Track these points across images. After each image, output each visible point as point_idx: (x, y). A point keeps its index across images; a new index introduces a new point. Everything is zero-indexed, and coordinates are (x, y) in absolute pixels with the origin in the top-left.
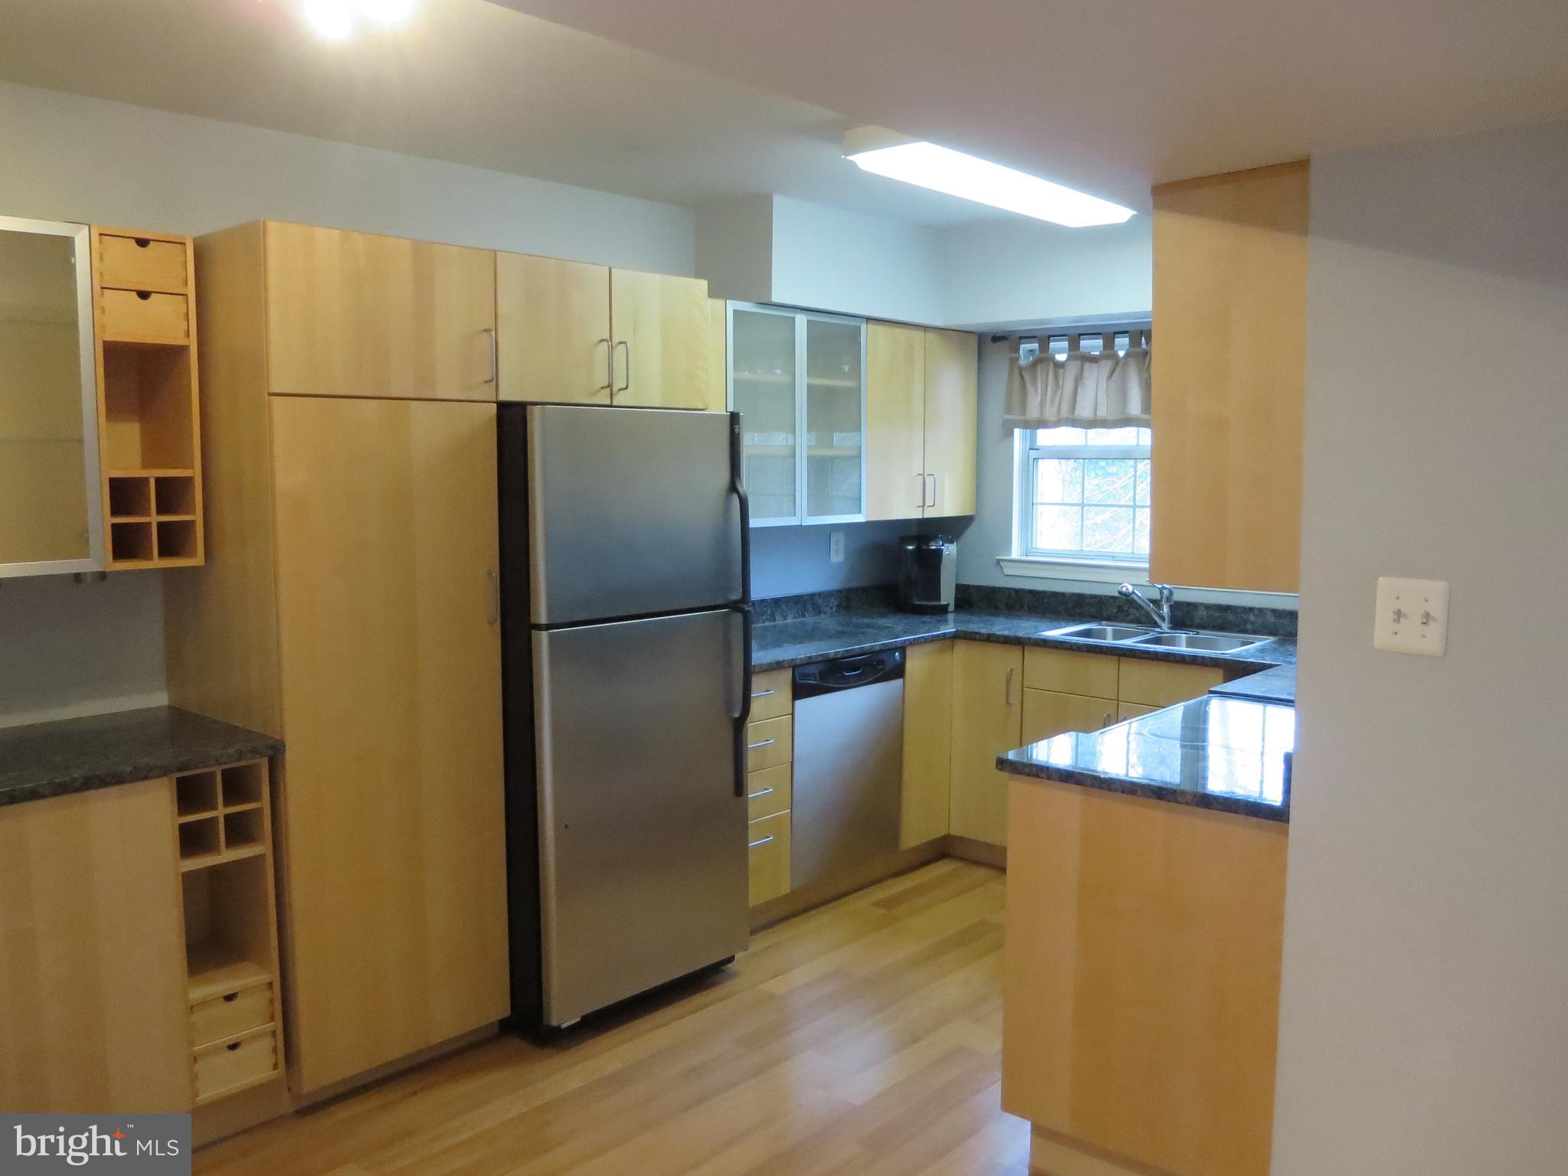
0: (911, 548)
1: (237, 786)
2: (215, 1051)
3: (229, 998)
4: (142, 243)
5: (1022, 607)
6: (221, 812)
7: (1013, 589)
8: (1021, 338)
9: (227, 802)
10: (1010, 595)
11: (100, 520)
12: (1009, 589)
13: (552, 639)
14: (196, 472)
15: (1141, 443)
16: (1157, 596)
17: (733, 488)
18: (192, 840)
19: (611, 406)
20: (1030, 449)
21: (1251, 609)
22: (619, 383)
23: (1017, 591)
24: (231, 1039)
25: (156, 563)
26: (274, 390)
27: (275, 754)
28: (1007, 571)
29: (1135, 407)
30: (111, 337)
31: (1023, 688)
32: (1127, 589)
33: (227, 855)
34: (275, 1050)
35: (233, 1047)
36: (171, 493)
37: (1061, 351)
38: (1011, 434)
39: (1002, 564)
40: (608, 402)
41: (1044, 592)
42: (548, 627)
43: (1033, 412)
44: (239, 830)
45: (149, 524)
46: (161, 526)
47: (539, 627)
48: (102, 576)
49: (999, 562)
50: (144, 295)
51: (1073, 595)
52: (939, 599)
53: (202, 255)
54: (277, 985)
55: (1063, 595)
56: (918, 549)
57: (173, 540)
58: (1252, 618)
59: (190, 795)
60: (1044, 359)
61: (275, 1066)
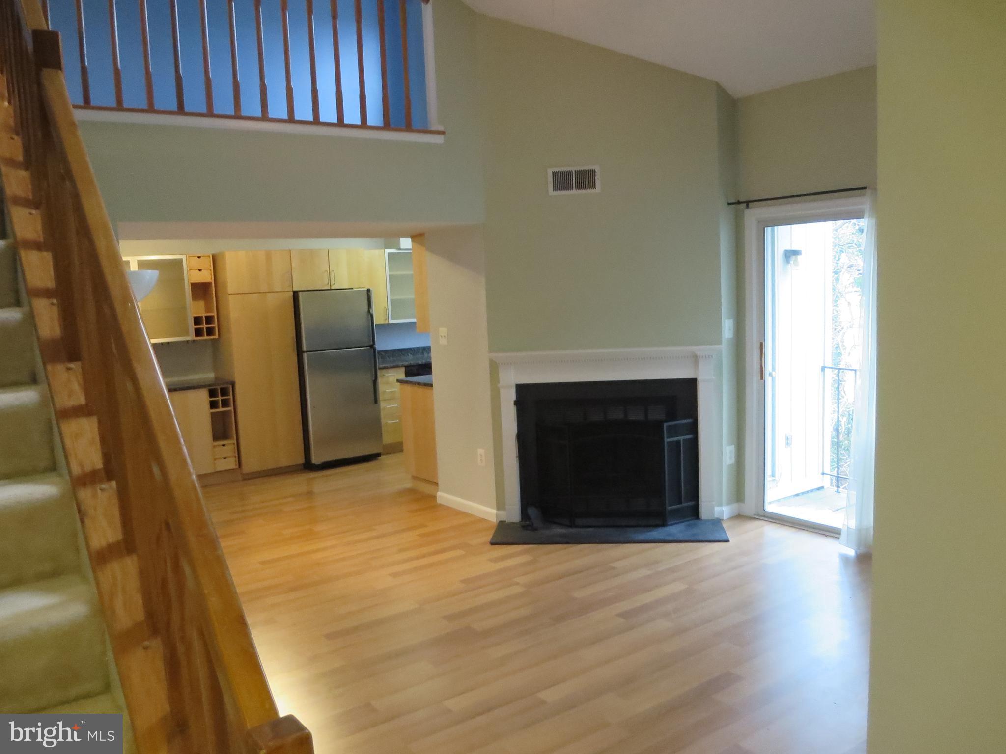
1: (224, 392)
2: (220, 458)
3: (224, 445)
4: (199, 257)
6: (220, 398)
9: (222, 396)
11: (192, 327)
13: (308, 356)
14: (215, 314)
17: (369, 311)
18: (213, 405)
19: (331, 290)
22: (332, 282)
24: (225, 456)
25: (206, 337)
26: (229, 293)
27: (233, 384)
30: (192, 282)
33: (221, 409)
34: (236, 461)
35: (225, 458)
36: (209, 320)
40: (329, 288)
42: (307, 352)
44: (225, 403)
45: (203, 328)
46: (207, 328)
47: (304, 352)
48: (193, 341)
50: (200, 270)
53: (214, 258)
54: (236, 444)
57: (210, 332)
59: (212, 393)
61: (236, 465)
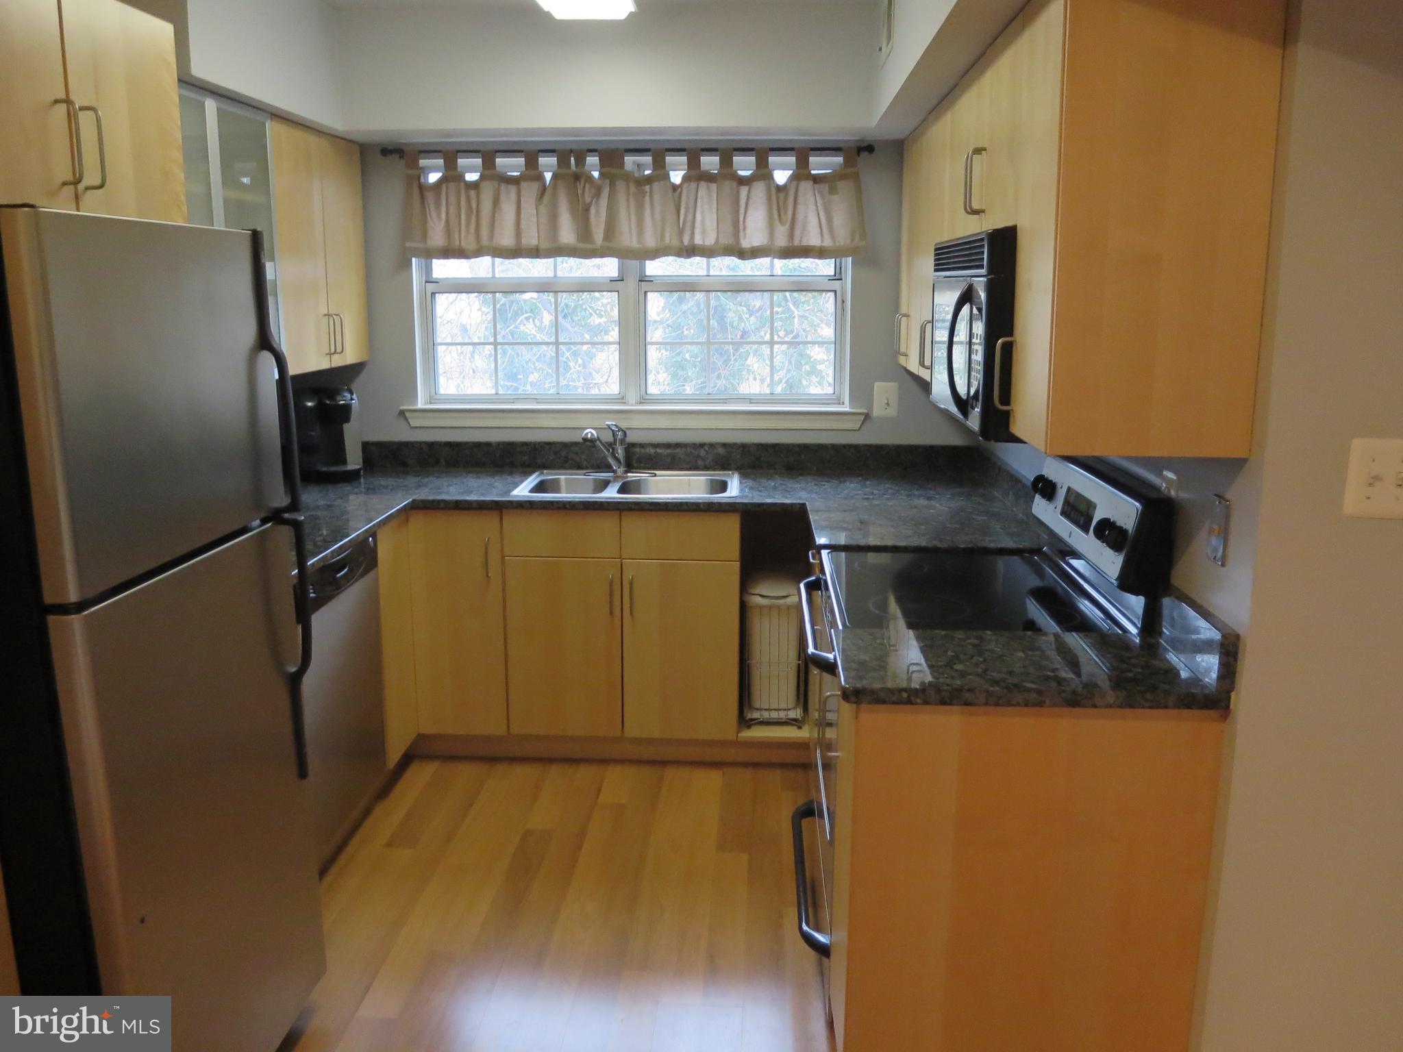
0: (310, 404)
5: (437, 463)
7: (425, 442)
8: (421, 152)
10: (422, 449)
12: (420, 443)
15: (559, 274)
16: (611, 439)
20: (426, 282)
21: (702, 445)
23: (431, 445)
28: (413, 423)
29: (567, 235)
31: (503, 557)
32: (592, 434)
37: (472, 169)
38: (408, 264)
39: (407, 415)
41: (466, 444)
43: (437, 238)
49: (402, 413)
51: (499, 444)
52: (344, 462)
55: (488, 444)
56: (320, 406)
58: (703, 453)
60: (452, 175)
